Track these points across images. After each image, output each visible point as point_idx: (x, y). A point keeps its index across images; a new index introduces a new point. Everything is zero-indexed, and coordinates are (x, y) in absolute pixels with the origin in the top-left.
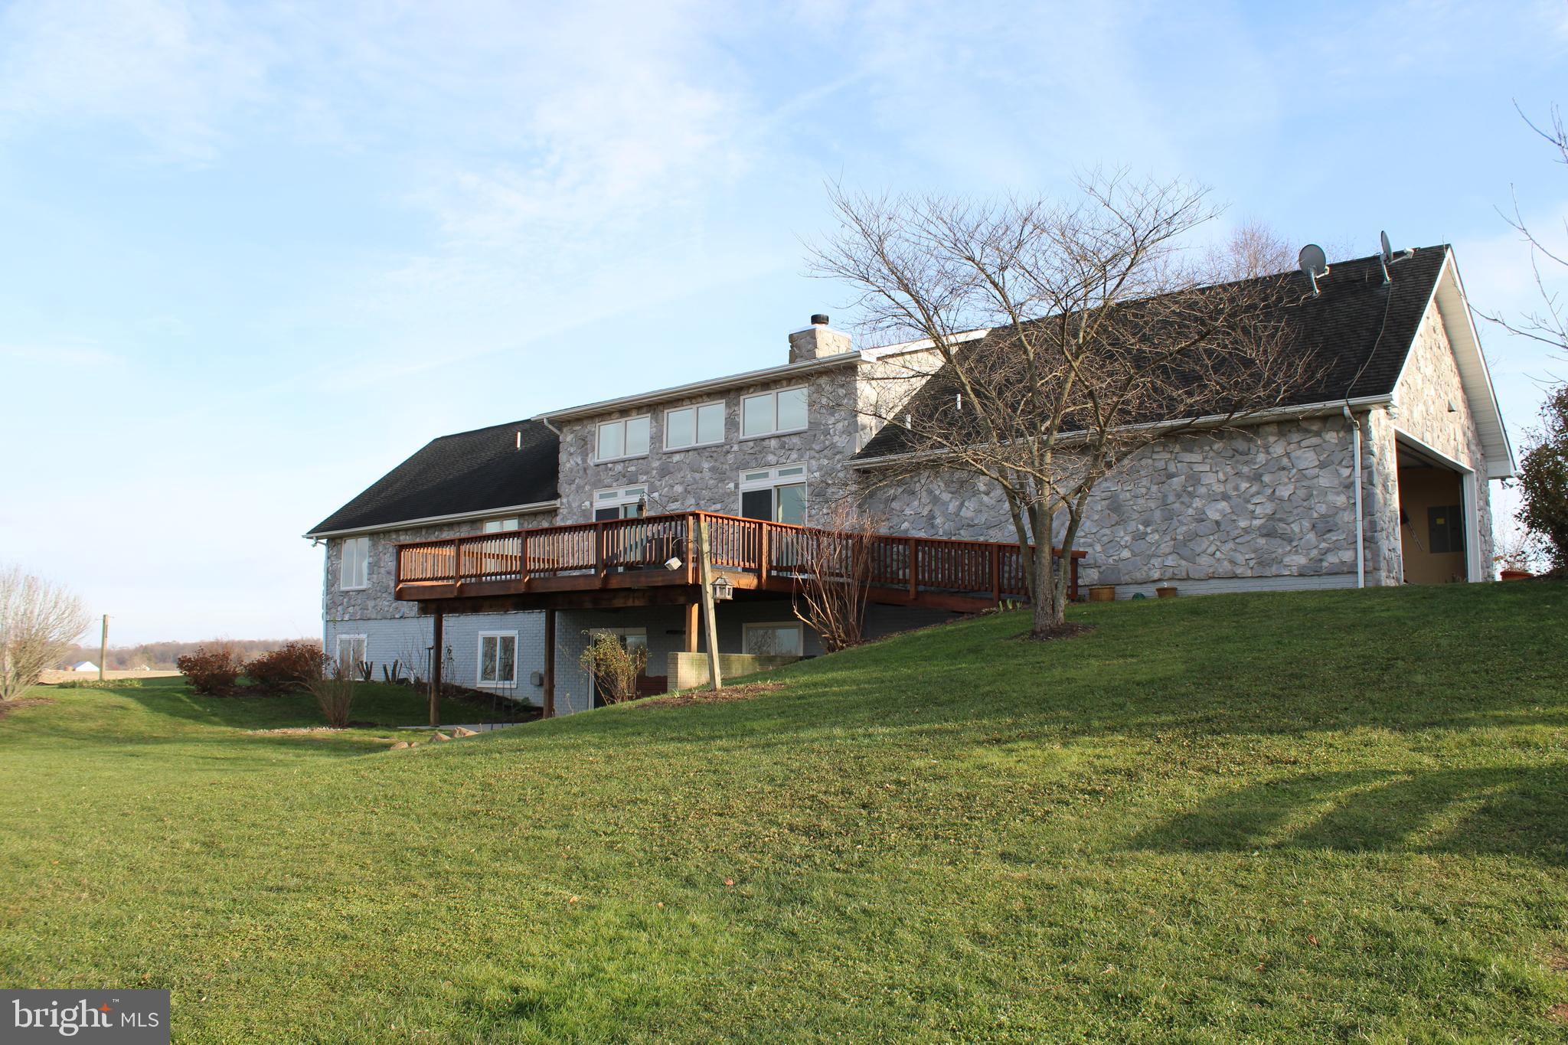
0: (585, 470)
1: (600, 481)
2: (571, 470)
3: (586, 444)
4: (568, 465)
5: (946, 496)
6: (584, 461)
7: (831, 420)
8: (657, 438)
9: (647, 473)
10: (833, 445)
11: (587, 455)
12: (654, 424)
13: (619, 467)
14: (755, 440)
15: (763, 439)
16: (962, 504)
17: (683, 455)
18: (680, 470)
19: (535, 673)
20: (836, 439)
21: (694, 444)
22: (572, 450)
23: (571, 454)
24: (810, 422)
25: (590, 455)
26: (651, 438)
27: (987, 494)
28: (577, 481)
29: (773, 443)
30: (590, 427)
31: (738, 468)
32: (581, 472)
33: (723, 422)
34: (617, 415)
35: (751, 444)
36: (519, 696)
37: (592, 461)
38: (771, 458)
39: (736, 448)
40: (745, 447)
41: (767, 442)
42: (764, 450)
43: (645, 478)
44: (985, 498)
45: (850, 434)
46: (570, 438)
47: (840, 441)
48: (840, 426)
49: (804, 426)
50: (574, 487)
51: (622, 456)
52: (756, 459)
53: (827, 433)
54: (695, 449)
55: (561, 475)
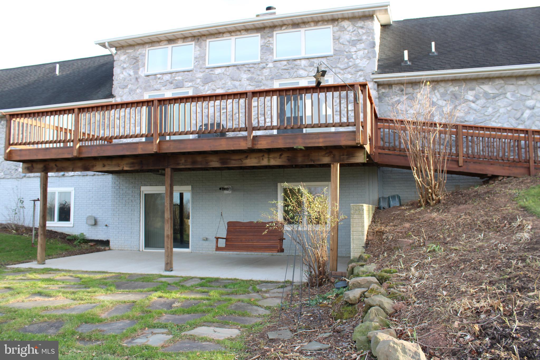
0: (137, 79)
1: (150, 86)
2: (124, 79)
3: (137, 61)
4: (122, 76)
5: (441, 103)
6: (136, 73)
7: (353, 49)
8: (200, 58)
9: (191, 81)
10: (356, 66)
11: (139, 69)
12: (198, 48)
13: (167, 77)
14: (288, 60)
15: (295, 60)
16: (455, 107)
17: (223, 69)
18: (221, 79)
19: (90, 216)
20: (358, 61)
21: (233, 62)
22: (125, 66)
23: (124, 68)
24: (335, 50)
25: (141, 69)
26: (196, 58)
27: (474, 102)
28: (129, 86)
29: (303, 62)
30: (140, 51)
31: (272, 79)
32: (133, 80)
33: (259, 48)
34: (166, 42)
35: (285, 63)
36: (76, 232)
37: (142, 73)
38: (301, 72)
39: (271, 65)
40: (278, 64)
41: (298, 62)
42: (298, 67)
43: (190, 84)
44: (473, 105)
45: (370, 58)
46: (123, 58)
47: (363, 63)
48: (361, 53)
49: (331, 53)
50: (126, 90)
51: (169, 70)
52: (289, 73)
53: (349, 57)
54: (234, 66)
55: (115, 83)
